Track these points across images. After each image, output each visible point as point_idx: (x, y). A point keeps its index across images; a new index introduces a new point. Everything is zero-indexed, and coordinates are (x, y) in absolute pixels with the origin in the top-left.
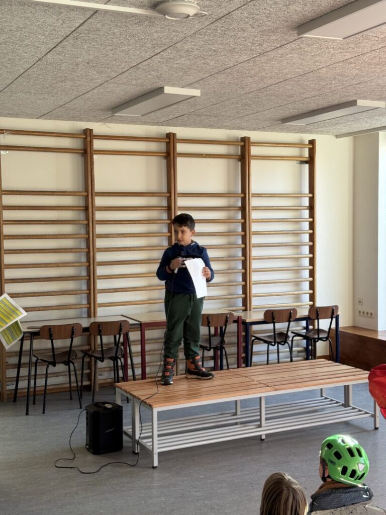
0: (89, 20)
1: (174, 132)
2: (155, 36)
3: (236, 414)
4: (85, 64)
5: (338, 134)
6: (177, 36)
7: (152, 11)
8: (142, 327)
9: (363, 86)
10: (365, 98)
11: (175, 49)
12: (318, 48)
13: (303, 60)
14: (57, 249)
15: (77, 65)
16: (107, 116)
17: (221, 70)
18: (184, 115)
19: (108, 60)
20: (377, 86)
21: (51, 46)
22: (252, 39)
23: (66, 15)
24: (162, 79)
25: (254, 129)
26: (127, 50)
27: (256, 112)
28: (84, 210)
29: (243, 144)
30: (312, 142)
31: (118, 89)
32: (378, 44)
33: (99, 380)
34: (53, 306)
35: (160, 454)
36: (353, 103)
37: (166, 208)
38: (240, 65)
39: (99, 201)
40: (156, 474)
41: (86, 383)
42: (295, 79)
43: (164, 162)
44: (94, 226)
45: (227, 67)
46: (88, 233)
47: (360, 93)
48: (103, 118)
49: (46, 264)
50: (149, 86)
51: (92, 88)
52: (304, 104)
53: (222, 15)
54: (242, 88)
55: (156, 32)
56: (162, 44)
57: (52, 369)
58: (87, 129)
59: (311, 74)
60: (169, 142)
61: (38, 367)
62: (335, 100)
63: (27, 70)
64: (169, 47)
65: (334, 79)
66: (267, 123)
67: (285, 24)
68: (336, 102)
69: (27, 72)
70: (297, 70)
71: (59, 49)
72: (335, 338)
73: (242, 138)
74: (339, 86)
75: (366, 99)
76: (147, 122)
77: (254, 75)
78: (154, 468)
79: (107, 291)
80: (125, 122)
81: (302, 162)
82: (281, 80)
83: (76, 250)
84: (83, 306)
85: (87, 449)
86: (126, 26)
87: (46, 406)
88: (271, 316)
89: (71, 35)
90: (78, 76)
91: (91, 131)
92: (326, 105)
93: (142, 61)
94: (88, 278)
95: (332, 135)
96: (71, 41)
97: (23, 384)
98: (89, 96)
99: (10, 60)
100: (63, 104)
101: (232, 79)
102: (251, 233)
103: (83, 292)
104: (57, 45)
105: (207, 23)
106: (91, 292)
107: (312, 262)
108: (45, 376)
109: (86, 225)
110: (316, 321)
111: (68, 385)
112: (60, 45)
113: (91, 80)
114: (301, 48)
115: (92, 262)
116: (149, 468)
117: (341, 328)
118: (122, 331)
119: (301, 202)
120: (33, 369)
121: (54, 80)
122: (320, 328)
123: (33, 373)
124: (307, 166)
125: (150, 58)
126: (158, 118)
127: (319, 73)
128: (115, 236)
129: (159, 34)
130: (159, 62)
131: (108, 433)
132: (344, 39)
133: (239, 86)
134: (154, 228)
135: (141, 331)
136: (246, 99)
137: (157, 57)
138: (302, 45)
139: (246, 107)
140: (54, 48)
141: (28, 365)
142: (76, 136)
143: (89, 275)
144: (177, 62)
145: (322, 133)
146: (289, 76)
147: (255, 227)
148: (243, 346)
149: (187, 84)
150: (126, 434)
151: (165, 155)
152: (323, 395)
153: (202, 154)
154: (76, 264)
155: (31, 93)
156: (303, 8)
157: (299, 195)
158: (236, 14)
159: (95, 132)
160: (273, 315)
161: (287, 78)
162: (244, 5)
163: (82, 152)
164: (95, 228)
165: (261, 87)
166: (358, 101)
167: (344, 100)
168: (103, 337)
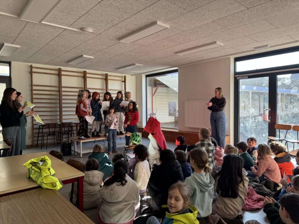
0: (63, 32)
1: (86, 71)
4: (61, 46)
5: (132, 75)
6: (87, 39)
7: (81, 30)
8: (77, 124)
9: (136, 59)
10: (137, 63)
13: (121, 49)
15: (58, 46)
17: (99, 50)
18: (89, 65)
19: (67, 45)
20: (140, 59)
21: (51, 39)
22: (107, 42)
23: (57, 29)
24: (83, 52)
25: (109, 72)
26: (73, 42)
27: (109, 65)
28: (58, 92)
30: (125, 76)
31: (70, 55)
32: (139, 46)
35: (83, 154)
36: (134, 64)
38: (104, 49)
39: (63, 89)
40: (81, 159)
41: (59, 142)
42: (119, 55)
43: (83, 79)
44: (62, 96)
45: (101, 50)
46: (60, 98)
47: (136, 61)
48: (64, 65)
50: (79, 55)
51: (62, 54)
52: (122, 64)
53: (99, 34)
54: (105, 57)
55: (82, 37)
56: (83, 41)
57: (49, 137)
58: (59, 68)
59: (123, 54)
60: (85, 73)
64: (85, 42)
65: (129, 56)
66: (112, 70)
67: (115, 38)
68: (130, 64)
69: (43, 47)
70: (119, 52)
71: (54, 40)
73: (106, 74)
74: (130, 59)
77: (108, 53)
78: (81, 158)
79: (66, 115)
80: (71, 67)
81: (122, 82)
82: (115, 55)
83: (56, 103)
84: (58, 119)
86: (73, 35)
89: (58, 36)
90: (58, 50)
91: (61, 69)
92: (128, 65)
93: (77, 46)
95: (130, 75)
96: (57, 38)
97: (40, 142)
98: (61, 57)
99: (39, 43)
100: (53, 59)
101: (102, 54)
103: (58, 115)
105: (95, 35)
106: (61, 115)
108: (47, 140)
109: (59, 96)
111: (54, 142)
113: (62, 51)
114: (120, 45)
115: (61, 107)
118: (71, 126)
120: (43, 137)
121: (51, 51)
123: (43, 139)
124: (124, 83)
125: (79, 45)
126: (81, 66)
127: (125, 54)
128: (68, 99)
130: (82, 47)
131: (67, 150)
132: (130, 43)
136: (106, 61)
137: (82, 45)
139: (106, 64)
141: (41, 136)
142: (56, 70)
143: (60, 110)
144: (87, 47)
145: (127, 74)
149: (90, 55)
150: (73, 151)
151: (83, 77)
153: (94, 78)
155: (43, 55)
156: (119, 33)
158: (102, 34)
159: (62, 69)
161: (117, 55)
163: (58, 75)
165: (110, 57)
167: (132, 63)
168: (65, 128)
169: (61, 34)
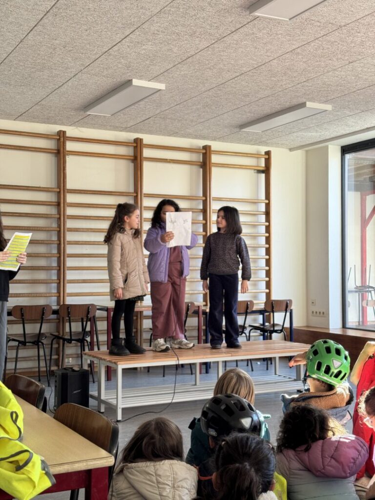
1: (141, 138)
4: (62, 48)
5: (292, 147)
8: (109, 312)
9: (310, 85)
10: (313, 100)
11: (142, 30)
12: (268, 34)
13: (256, 48)
15: (54, 49)
16: (80, 117)
17: (184, 58)
18: (150, 118)
19: (82, 42)
20: (323, 84)
22: (211, 21)
24: (130, 68)
25: (215, 139)
26: (100, 30)
27: (216, 115)
28: (56, 205)
29: (204, 151)
30: (268, 153)
31: (91, 81)
32: (321, 30)
33: (66, 366)
34: (25, 294)
36: (302, 105)
38: (201, 52)
39: (70, 198)
40: (120, 426)
41: (54, 368)
42: (250, 73)
43: (132, 165)
44: (65, 220)
45: (189, 55)
46: (59, 226)
47: (308, 93)
48: (75, 120)
51: (67, 80)
52: (259, 106)
54: (203, 83)
56: (131, 24)
57: (23, 353)
58: (60, 131)
59: (263, 67)
60: (137, 146)
62: (286, 102)
63: (9, 55)
64: (137, 28)
65: (285, 74)
66: (226, 130)
68: (287, 105)
69: (9, 57)
70: (251, 61)
71: (39, 28)
73: (203, 147)
74: (289, 84)
75: (314, 102)
76: (117, 127)
77: (213, 66)
78: (118, 421)
79: (77, 281)
80: (96, 126)
81: (259, 172)
82: (238, 74)
83: (47, 242)
84: (53, 295)
89: (51, 11)
90: (55, 64)
91: (64, 132)
92: (278, 108)
93: (113, 45)
94: (58, 255)
95: (287, 148)
96: (50, 18)
98: (64, 90)
100: (40, 100)
101: (194, 71)
103: (54, 281)
104: (38, 23)
106: (61, 282)
107: (268, 263)
108: (15, 360)
109: (58, 218)
110: (272, 314)
111: (37, 370)
112: (41, 22)
113: (67, 68)
114: (253, 33)
115: (62, 254)
118: (90, 313)
119: (258, 208)
121: (33, 68)
122: (275, 322)
124: (263, 176)
125: (120, 41)
126: (127, 121)
127: (271, 66)
128: (85, 230)
129: (129, 11)
130: (128, 46)
131: (75, 393)
132: (290, 19)
133: (200, 81)
135: (107, 320)
136: (207, 98)
137: (127, 40)
139: (207, 108)
142: (50, 137)
143: (59, 266)
144: (144, 47)
145: (277, 145)
146: (244, 69)
148: (204, 330)
149: (153, 76)
151: (132, 158)
152: (277, 373)
153: (167, 160)
154: (47, 255)
155: (10, 85)
157: (256, 201)
159: (68, 134)
161: (243, 72)
163: (56, 151)
164: (66, 222)
165: (220, 83)
166: (307, 102)
167: (295, 102)
168: (72, 324)
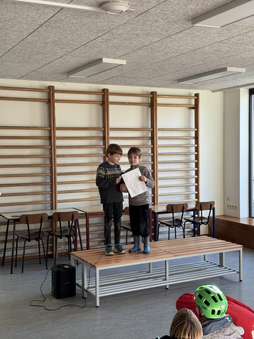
0: (57, 14)
1: (107, 88)
2: (99, 25)
3: (149, 272)
4: (52, 43)
5: (214, 90)
6: (113, 25)
7: (98, 8)
8: (87, 215)
9: (231, 58)
10: (232, 66)
11: (111, 33)
12: (204, 33)
13: (194, 41)
14: (31, 165)
15: (47, 44)
16: (64, 77)
17: (141, 47)
18: (114, 77)
19: (67, 40)
20: (241, 58)
21: (31, 31)
22: (162, 27)
23: (42, 11)
24: (101, 53)
25: (159, 87)
26: (81, 34)
27: (161, 75)
28: (48, 139)
29: (152, 96)
30: (197, 95)
31: (73, 60)
32: (243, 30)
33: (58, 251)
34: (28, 202)
35: (101, 298)
36: (225, 69)
37: (102, 138)
38: (153, 44)
39: (58, 133)
40: (98, 311)
41: (50, 253)
42: (188, 54)
43: (101, 108)
44: (55, 149)
45: (144, 45)
46: (51, 154)
47: (229, 62)
48: (61, 79)
49: (23, 174)
50: (93, 58)
51: (55, 59)
52: (193, 70)
53: (144, 11)
54: (154, 59)
55: (100, 22)
56: (103, 30)
57: (28, 243)
58: (50, 86)
59: (198, 50)
60: (104, 94)
61: (18, 243)
62: (212, 67)
64: (108, 32)
65: (213, 53)
66: (168, 82)
67: (184, 17)
68: (213, 69)
69: (14, 48)
70: (189, 47)
71: (36, 33)
72: (212, 223)
73: (151, 92)
74: (216, 58)
76: (91, 82)
77: (161, 50)
78: (97, 307)
79: (64, 192)
80: (76, 81)
81: (190, 108)
82: (179, 54)
83: (43, 166)
84: (48, 202)
85: (53, 296)
86: (81, 18)
87: (24, 268)
88: (171, 208)
89: (45, 24)
90: (47, 51)
91: (53, 87)
92: (207, 70)
93: (89, 41)
94: (51, 183)
95: (210, 91)
96: (44, 28)
97: (8, 254)
98: (53, 64)
100: (36, 69)
101: (147, 53)
102: (157, 154)
103: (48, 193)
104: (34, 31)
105: (133, 16)
106: (53, 193)
107: (197, 173)
108: (23, 248)
109: (50, 149)
110: (200, 211)
111: (38, 254)
112: (37, 30)
113: (55, 53)
114: (193, 33)
115: (54, 174)
116: (94, 307)
117: (217, 216)
118: (74, 218)
119: (190, 134)
120: (15, 243)
121: (31, 53)
122: (203, 216)
123: (15, 246)
124: (193, 110)
125: (95, 39)
126: (97, 79)
127: (204, 49)
128: (69, 156)
129: (102, 24)
130: (101, 42)
131: (66, 284)
132: (221, 27)
133: (151, 58)
134: (94, 151)
135: (86, 218)
136: (155, 66)
137: (100, 38)
138: (194, 31)
139: (155, 72)
140: (33, 32)
141: (12, 241)
142: (43, 91)
144: (112, 42)
145: (203, 89)
146: (184, 51)
147: (160, 150)
148: (153, 228)
149: (118, 56)
150: (78, 285)
151: (101, 103)
152: (206, 259)
153: (126, 103)
154: (43, 175)
155: (15, 62)
156: (196, 7)
157: (189, 130)
158: (152, 11)
159: (56, 88)
160: (172, 208)
161: (183, 53)
162: (158, 5)
163: (47, 101)
164: (56, 151)
165: (165, 59)
166: (228, 68)
168: (62, 222)
169: (52, 19)
